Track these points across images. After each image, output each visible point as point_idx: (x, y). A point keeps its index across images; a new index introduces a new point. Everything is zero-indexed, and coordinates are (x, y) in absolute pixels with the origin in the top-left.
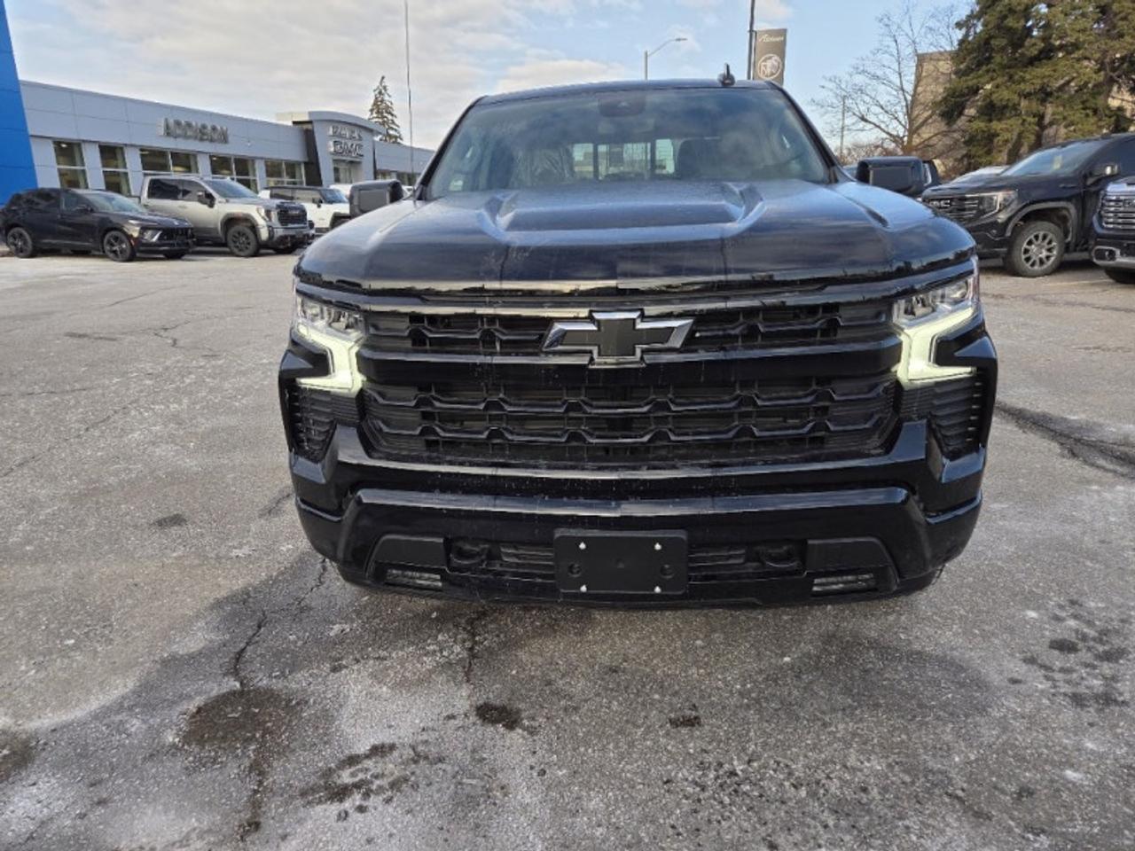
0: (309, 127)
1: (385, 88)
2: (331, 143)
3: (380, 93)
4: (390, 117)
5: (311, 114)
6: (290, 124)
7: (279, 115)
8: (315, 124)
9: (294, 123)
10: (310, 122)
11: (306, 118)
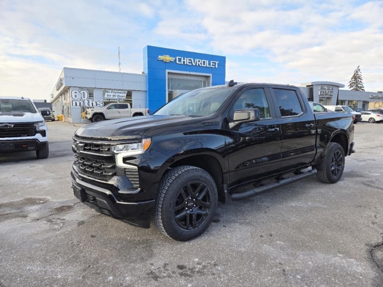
0: (312, 87)
1: (359, 70)
2: (320, 92)
3: (357, 72)
4: (360, 80)
5: (312, 83)
6: (306, 87)
7: (302, 84)
8: (314, 86)
9: (307, 86)
10: (312, 85)
11: (311, 84)
